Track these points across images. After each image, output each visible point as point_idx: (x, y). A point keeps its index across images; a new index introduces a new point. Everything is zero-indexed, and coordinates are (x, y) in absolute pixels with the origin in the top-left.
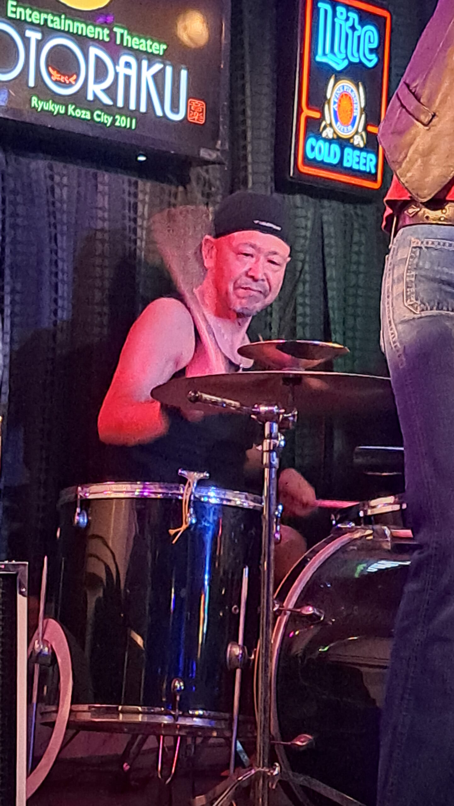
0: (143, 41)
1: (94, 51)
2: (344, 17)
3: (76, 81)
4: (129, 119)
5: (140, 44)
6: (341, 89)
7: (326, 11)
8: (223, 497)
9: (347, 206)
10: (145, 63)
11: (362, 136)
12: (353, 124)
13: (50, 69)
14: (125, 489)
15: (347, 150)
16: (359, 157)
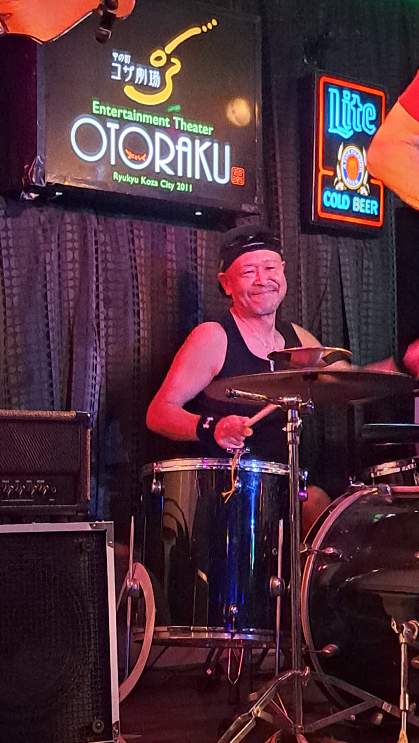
0: (195, 125)
1: (159, 135)
2: (349, 98)
3: (146, 158)
4: (187, 185)
5: (194, 128)
6: (349, 152)
7: (335, 94)
8: (262, 467)
9: (358, 241)
10: (197, 142)
11: (366, 187)
12: (359, 179)
13: (127, 151)
14: (188, 464)
15: (356, 199)
16: (365, 203)
